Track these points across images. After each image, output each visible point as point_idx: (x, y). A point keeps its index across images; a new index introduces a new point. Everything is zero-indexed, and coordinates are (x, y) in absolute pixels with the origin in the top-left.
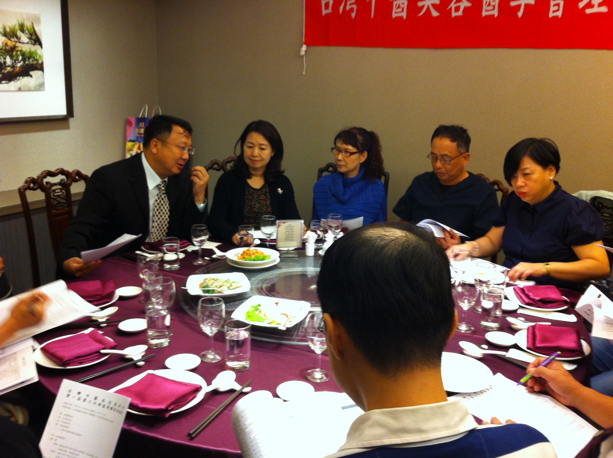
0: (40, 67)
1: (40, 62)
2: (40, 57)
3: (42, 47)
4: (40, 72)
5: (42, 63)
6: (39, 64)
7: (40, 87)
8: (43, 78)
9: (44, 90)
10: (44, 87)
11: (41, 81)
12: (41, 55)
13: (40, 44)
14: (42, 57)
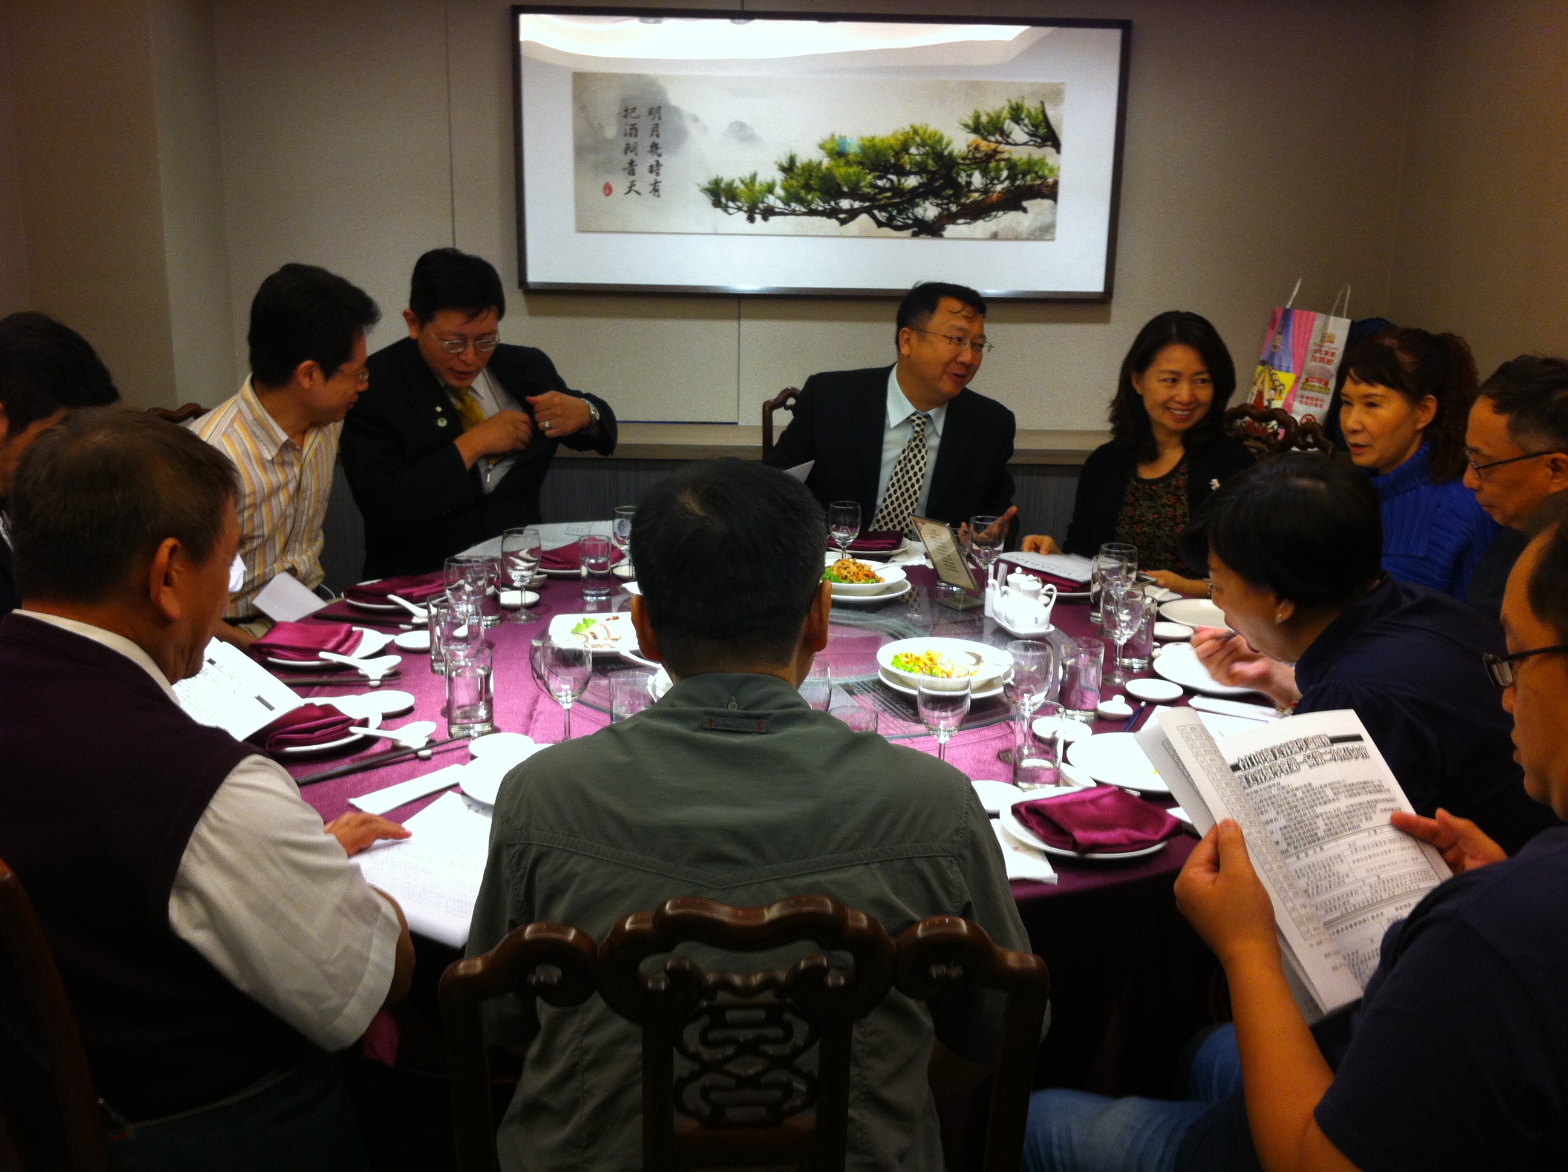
0: (1050, 192)
1: (1050, 181)
2: (1051, 170)
3: (1058, 151)
4: (1047, 203)
5: (1056, 183)
6: (1048, 186)
7: (1045, 232)
8: (1054, 214)
9: (1053, 239)
10: (1053, 233)
11: (1047, 220)
12: (1056, 167)
13: (1057, 145)
14: (1056, 172)
